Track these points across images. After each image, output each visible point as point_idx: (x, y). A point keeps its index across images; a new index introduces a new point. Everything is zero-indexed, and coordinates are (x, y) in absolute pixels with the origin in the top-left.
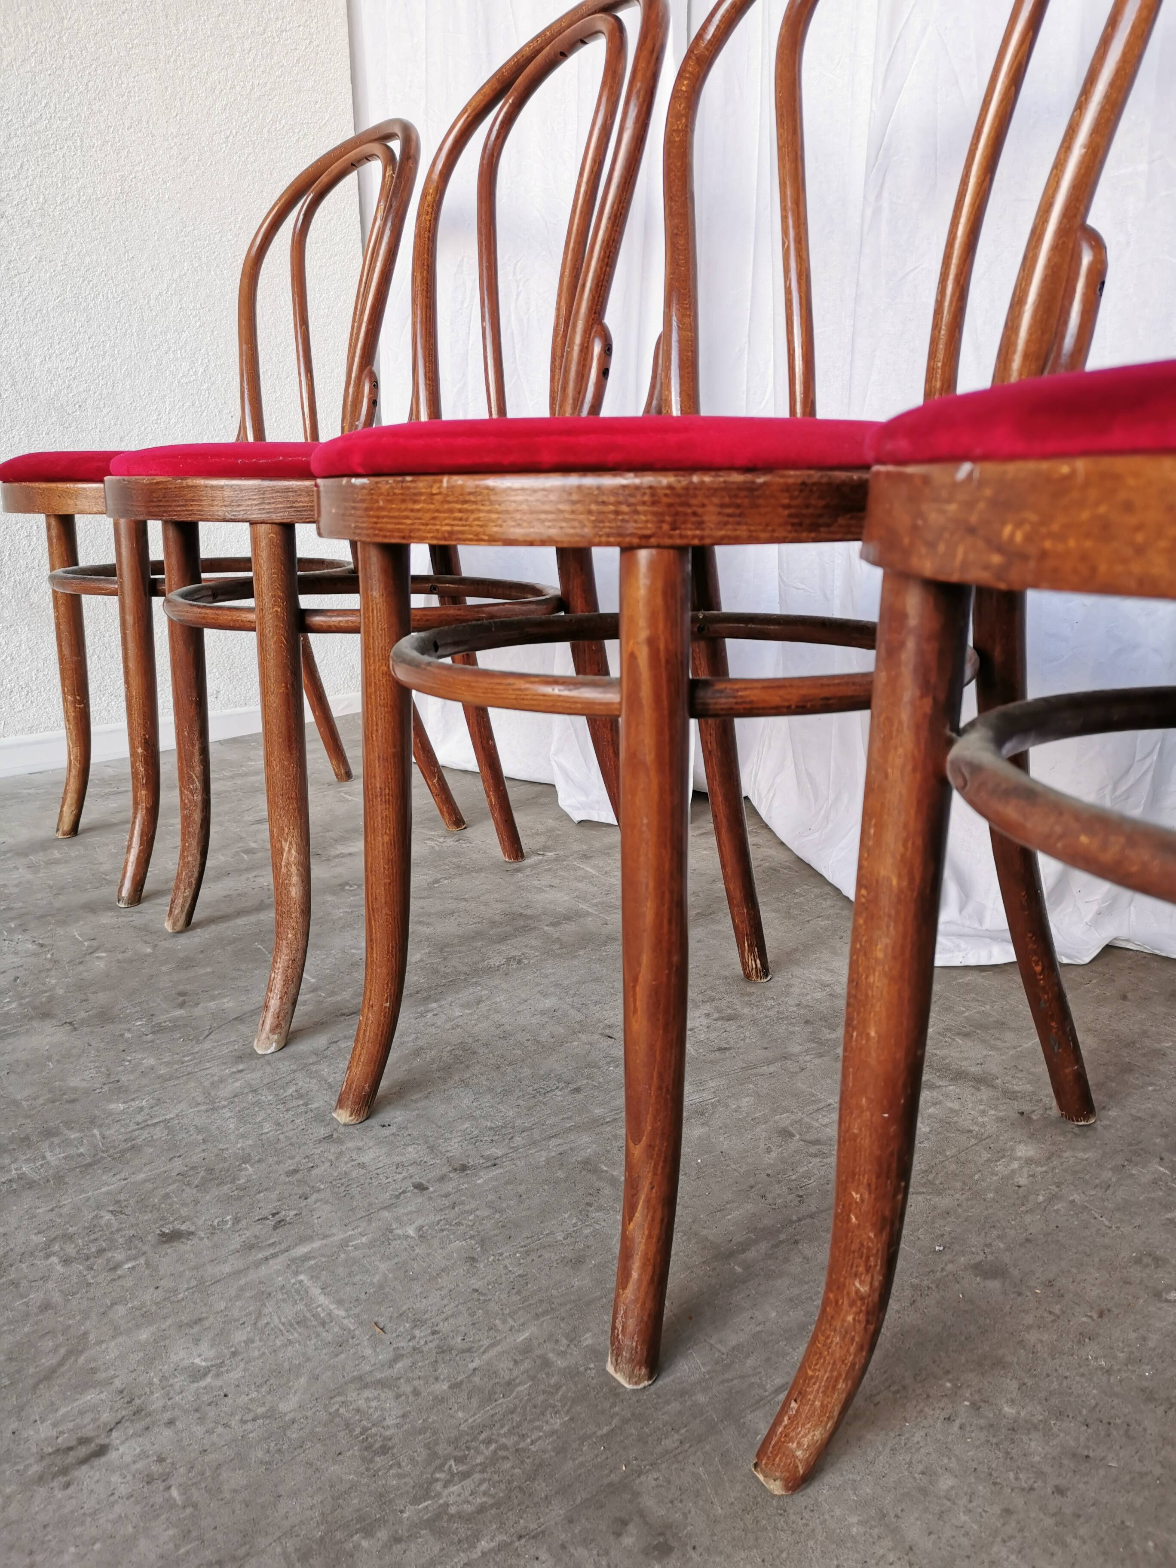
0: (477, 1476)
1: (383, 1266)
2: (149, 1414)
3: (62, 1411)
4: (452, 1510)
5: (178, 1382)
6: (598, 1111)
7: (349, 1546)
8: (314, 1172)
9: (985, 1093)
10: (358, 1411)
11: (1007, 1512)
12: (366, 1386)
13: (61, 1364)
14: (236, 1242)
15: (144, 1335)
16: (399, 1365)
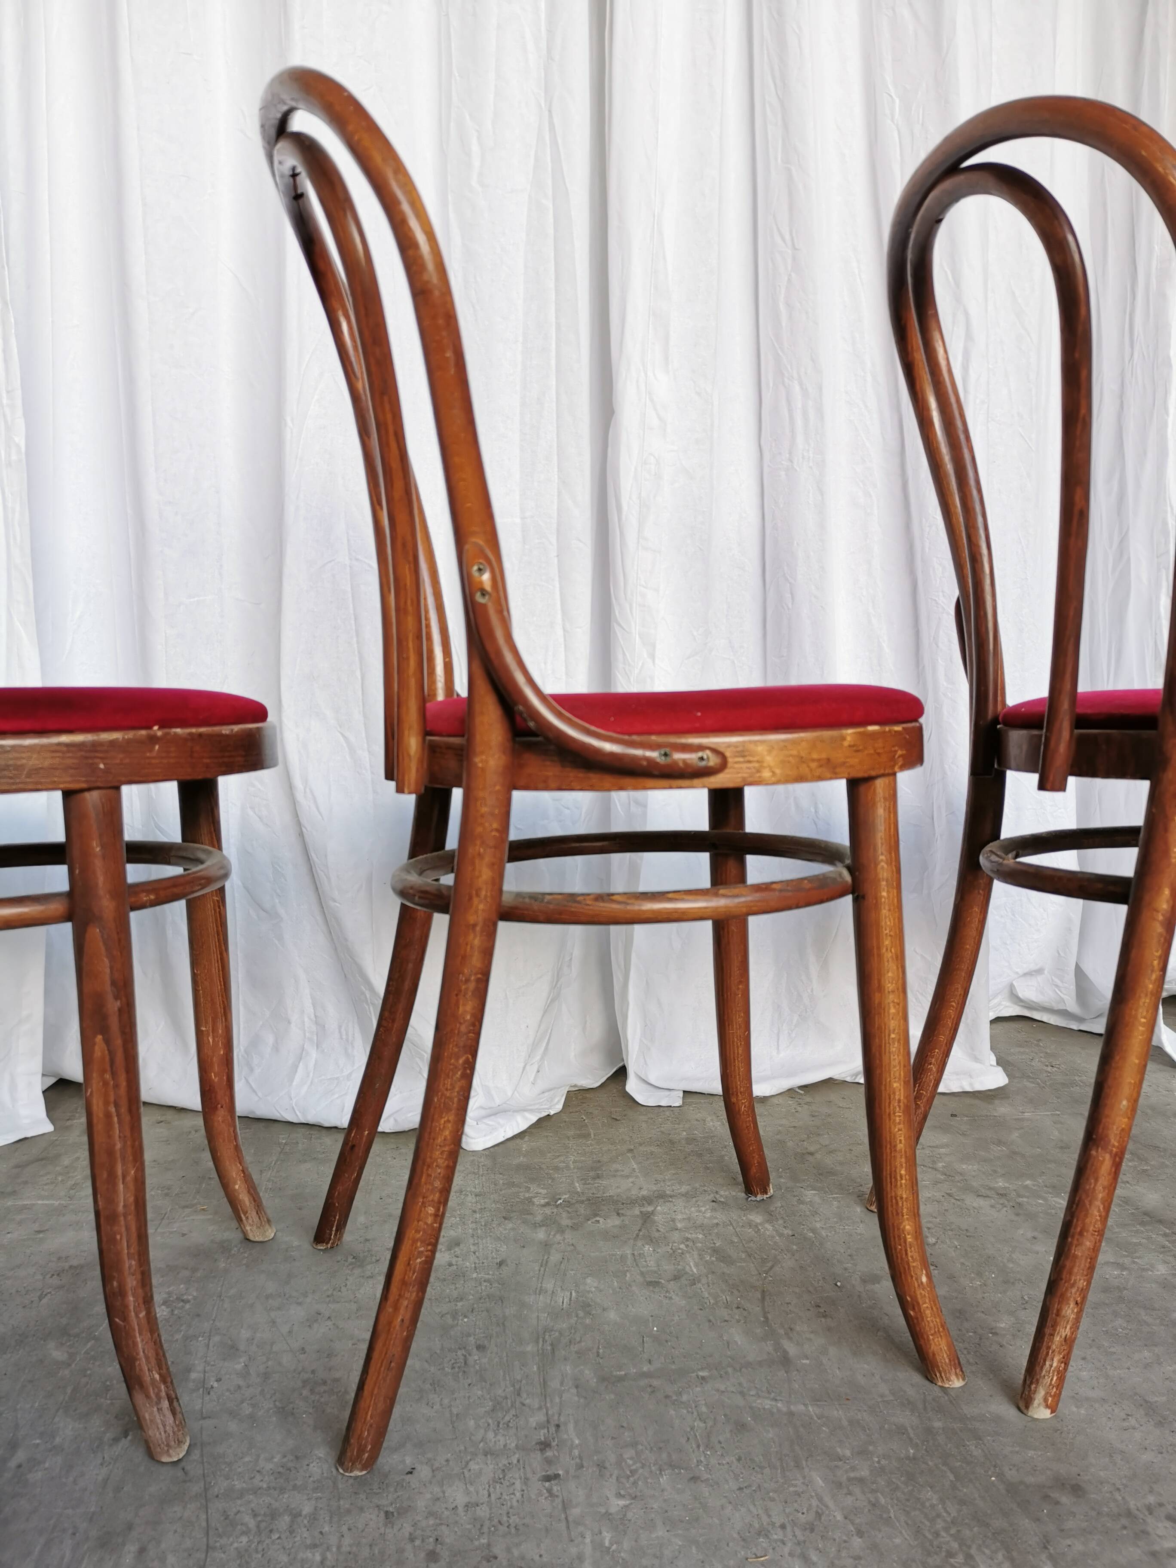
1: (661, 1533)
6: (529, 1349)
8: (447, 1540)
9: (678, 1201)
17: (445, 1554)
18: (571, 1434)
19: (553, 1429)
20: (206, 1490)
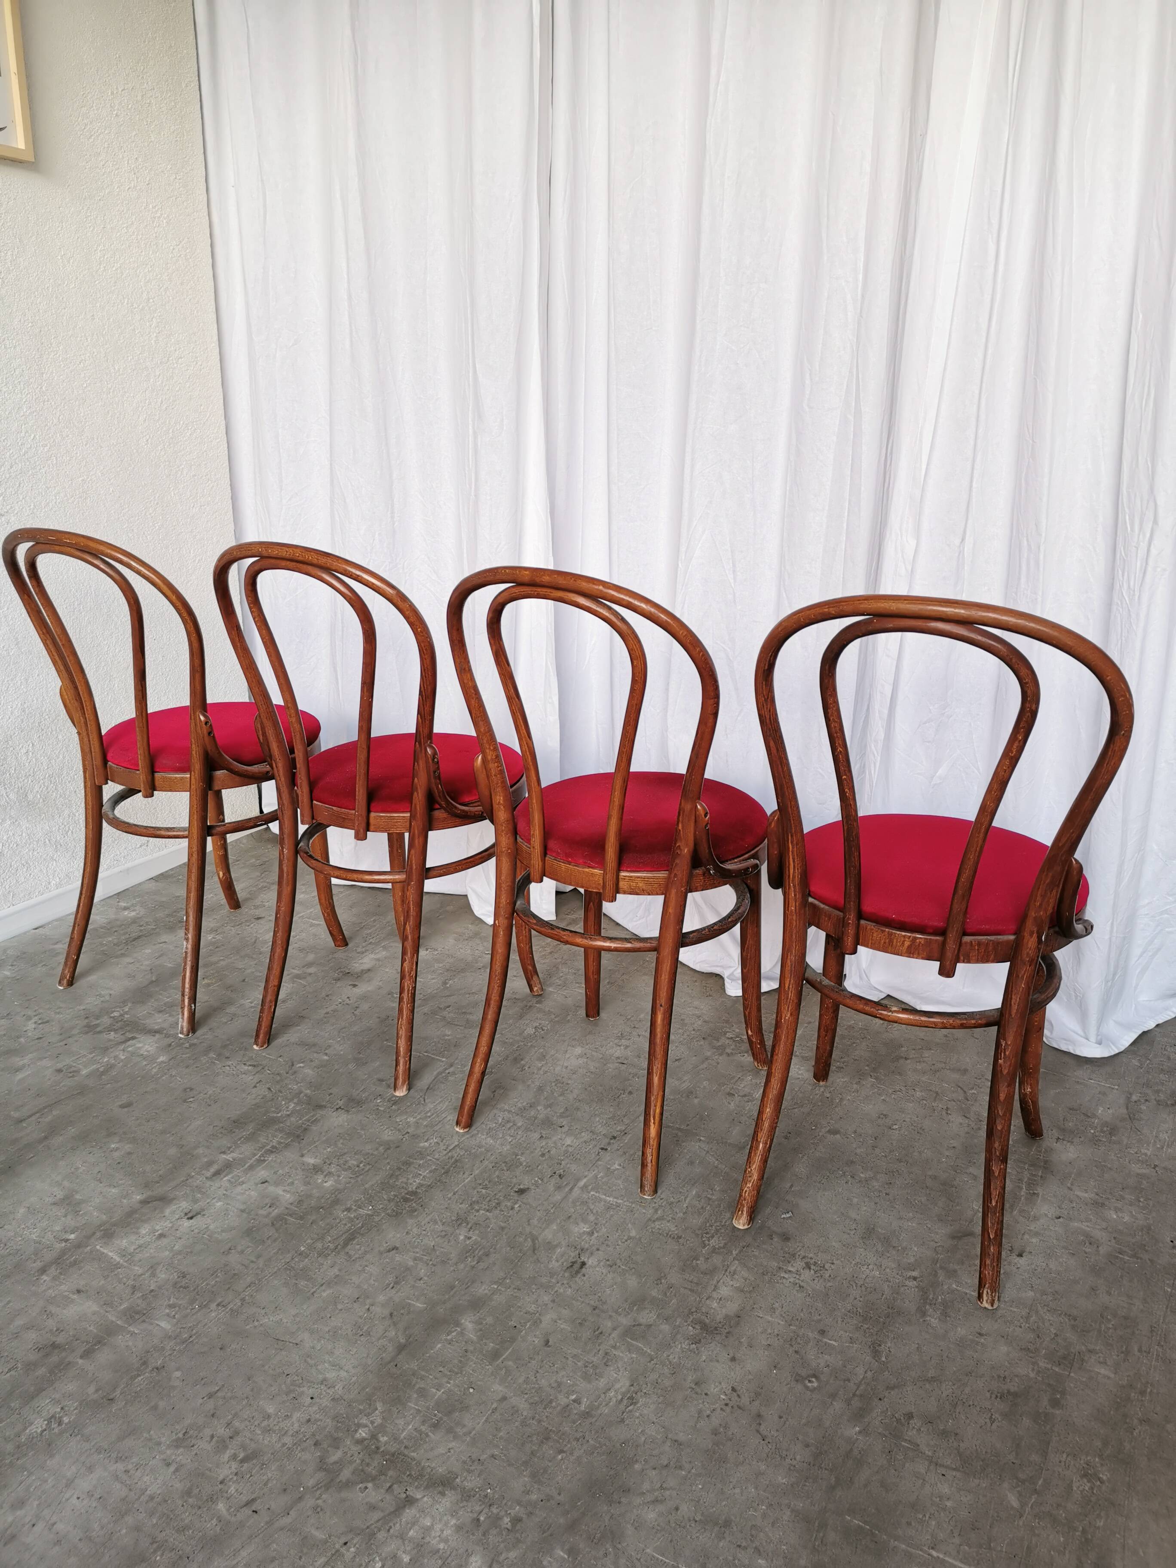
0: (716, 1236)
1: (619, 1182)
2: (587, 1249)
3: (554, 1257)
4: (717, 1247)
5: (585, 1237)
7: (694, 1264)
10: (659, 1229)
11: (876, 1203)
12: (654, 1221)
13: (534, 1244)
14: (551, 1188)
15: (554, 1227)
16: (659, 1212)
17: (547, 1156)
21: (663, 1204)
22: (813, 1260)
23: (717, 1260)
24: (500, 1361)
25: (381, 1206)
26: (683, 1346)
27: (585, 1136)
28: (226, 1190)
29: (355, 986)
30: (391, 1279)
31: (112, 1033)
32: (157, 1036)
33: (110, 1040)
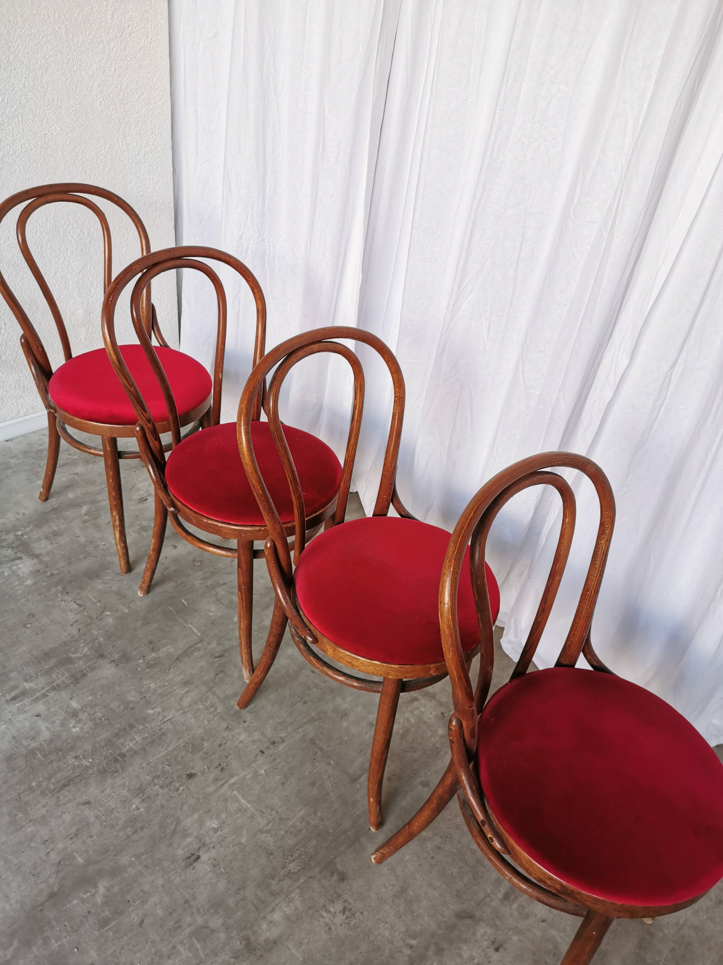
0: (296, 861)
1: (258, 787)
2: (207, 845)
3: (183, 845)
4: (292, 871)
5: (211, 833)
6: (313, 714)
7: (269, 883)
8: (227, 745)
9: (433, 703)
10: (262, 841)
11: (420, 865)
12: (262, 833)
13: (176, 828)
14: (211, 777)
15: (196, 816)
16: (270, 825)
17: (222, 747)
18: (281, 747)
19: (282, 741)
20: (212, 687)
21: (276, 819)
22: (350, 906)
23: (287, 882)
24: (105, 929)
25: (98, 761)
26: (226, 958)
27: (256, 735)
28: (13, 716)
29: (175, 547)
30: (74, 830)
31: (10, 550)
32: (36, 560)
33: (6, 556)
